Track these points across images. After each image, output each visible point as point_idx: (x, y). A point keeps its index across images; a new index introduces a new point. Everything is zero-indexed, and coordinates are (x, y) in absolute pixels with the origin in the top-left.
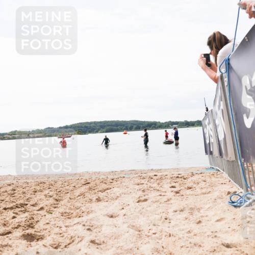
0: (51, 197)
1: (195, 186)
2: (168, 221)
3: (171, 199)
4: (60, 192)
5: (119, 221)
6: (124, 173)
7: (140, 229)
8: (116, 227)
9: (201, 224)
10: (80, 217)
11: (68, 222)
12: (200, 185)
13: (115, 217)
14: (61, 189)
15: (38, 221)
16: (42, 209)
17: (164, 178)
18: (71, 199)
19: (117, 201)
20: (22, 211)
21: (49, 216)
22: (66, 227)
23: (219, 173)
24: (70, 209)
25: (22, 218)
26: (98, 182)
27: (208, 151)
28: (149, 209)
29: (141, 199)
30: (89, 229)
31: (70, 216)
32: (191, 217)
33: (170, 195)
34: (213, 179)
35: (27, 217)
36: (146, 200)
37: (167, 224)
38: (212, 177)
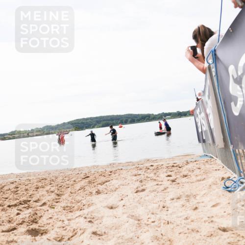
0: (52, 192)
1: (190, 173)
2: (165, 209)
3: (167, 188)
4: (61, 187)
5: (119, 211)
6: (122, 165)
7: (140, 219)
8: (116, 217)
9: (198, 210)
10: (81, 210)
11: (70, 215)
12: (195, 172)
13: (115, 208)
14: (62, 184)
15: (41, 216)
16: (44, 204)
17: (160, 168)
18: (71, 193)
19: (116, 192)
20: (25, 207)
21: (51, 211)
22: (69, 220)
23: (212, 160)
24: (72, 203)
25: (26, 214)
26: (97, 175)
27: (201, 139)
28: (147, 198)
29: (139, 189)
30: (90, 222)
31: (71, 210)
32: (188, 204)
33: (166, 183)
34: (208, 166)
35: (30, 213)
36: (143, 190)
37: (164, 212)
38: (206, 164)
